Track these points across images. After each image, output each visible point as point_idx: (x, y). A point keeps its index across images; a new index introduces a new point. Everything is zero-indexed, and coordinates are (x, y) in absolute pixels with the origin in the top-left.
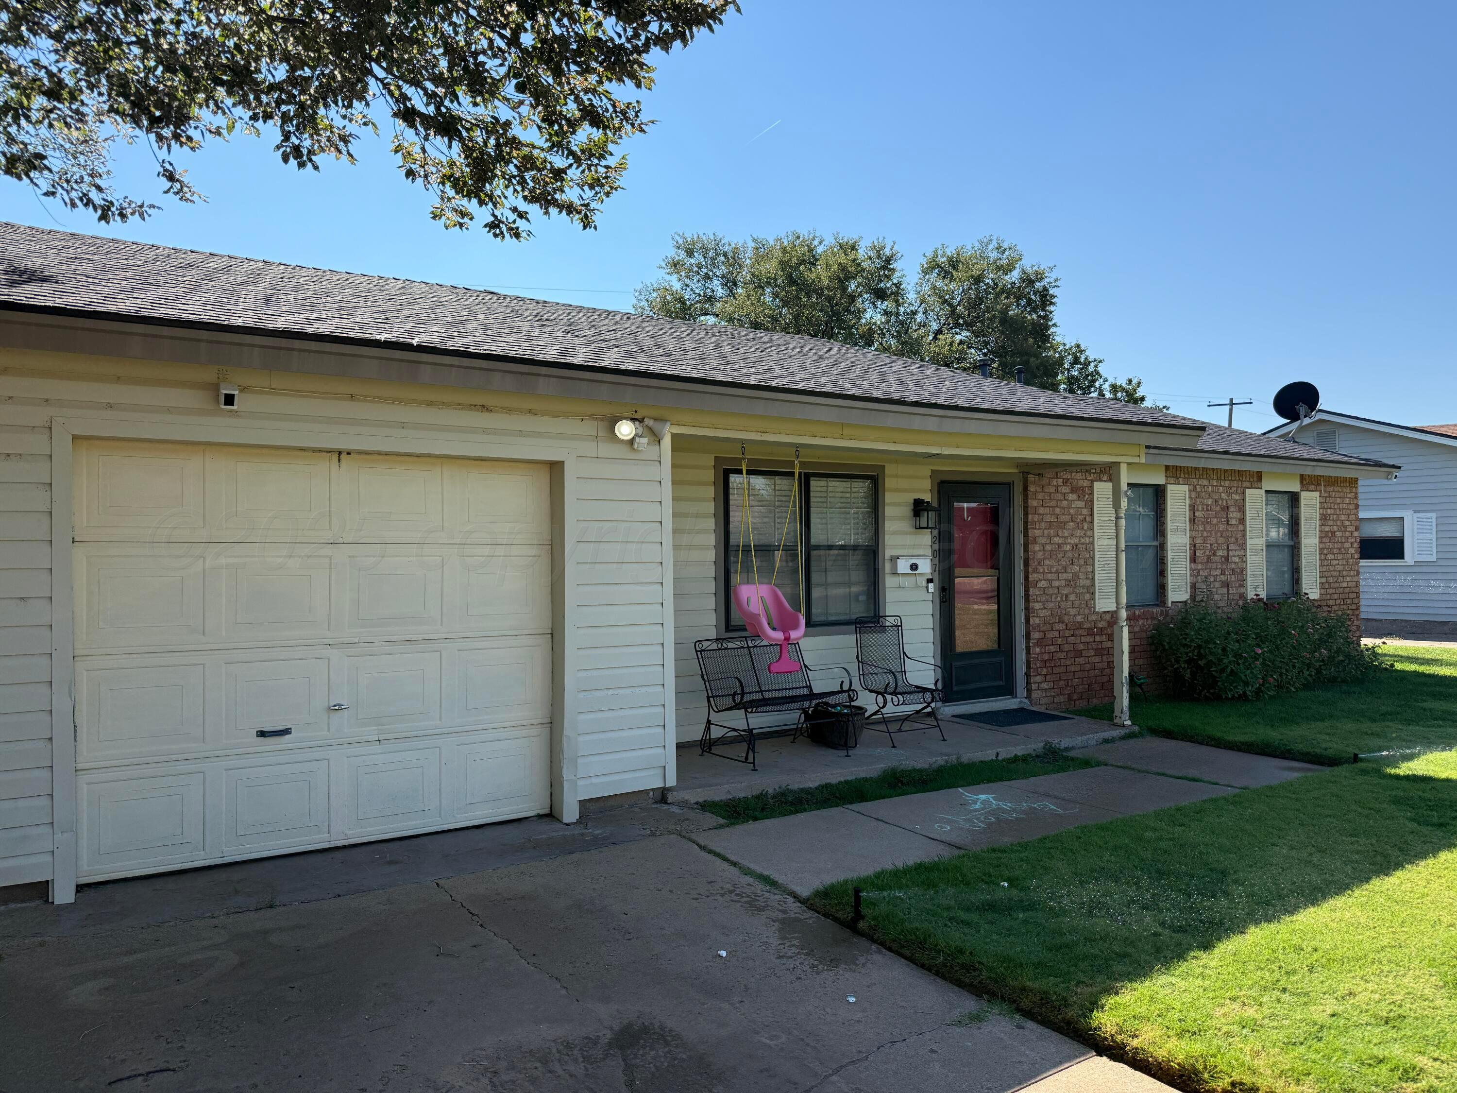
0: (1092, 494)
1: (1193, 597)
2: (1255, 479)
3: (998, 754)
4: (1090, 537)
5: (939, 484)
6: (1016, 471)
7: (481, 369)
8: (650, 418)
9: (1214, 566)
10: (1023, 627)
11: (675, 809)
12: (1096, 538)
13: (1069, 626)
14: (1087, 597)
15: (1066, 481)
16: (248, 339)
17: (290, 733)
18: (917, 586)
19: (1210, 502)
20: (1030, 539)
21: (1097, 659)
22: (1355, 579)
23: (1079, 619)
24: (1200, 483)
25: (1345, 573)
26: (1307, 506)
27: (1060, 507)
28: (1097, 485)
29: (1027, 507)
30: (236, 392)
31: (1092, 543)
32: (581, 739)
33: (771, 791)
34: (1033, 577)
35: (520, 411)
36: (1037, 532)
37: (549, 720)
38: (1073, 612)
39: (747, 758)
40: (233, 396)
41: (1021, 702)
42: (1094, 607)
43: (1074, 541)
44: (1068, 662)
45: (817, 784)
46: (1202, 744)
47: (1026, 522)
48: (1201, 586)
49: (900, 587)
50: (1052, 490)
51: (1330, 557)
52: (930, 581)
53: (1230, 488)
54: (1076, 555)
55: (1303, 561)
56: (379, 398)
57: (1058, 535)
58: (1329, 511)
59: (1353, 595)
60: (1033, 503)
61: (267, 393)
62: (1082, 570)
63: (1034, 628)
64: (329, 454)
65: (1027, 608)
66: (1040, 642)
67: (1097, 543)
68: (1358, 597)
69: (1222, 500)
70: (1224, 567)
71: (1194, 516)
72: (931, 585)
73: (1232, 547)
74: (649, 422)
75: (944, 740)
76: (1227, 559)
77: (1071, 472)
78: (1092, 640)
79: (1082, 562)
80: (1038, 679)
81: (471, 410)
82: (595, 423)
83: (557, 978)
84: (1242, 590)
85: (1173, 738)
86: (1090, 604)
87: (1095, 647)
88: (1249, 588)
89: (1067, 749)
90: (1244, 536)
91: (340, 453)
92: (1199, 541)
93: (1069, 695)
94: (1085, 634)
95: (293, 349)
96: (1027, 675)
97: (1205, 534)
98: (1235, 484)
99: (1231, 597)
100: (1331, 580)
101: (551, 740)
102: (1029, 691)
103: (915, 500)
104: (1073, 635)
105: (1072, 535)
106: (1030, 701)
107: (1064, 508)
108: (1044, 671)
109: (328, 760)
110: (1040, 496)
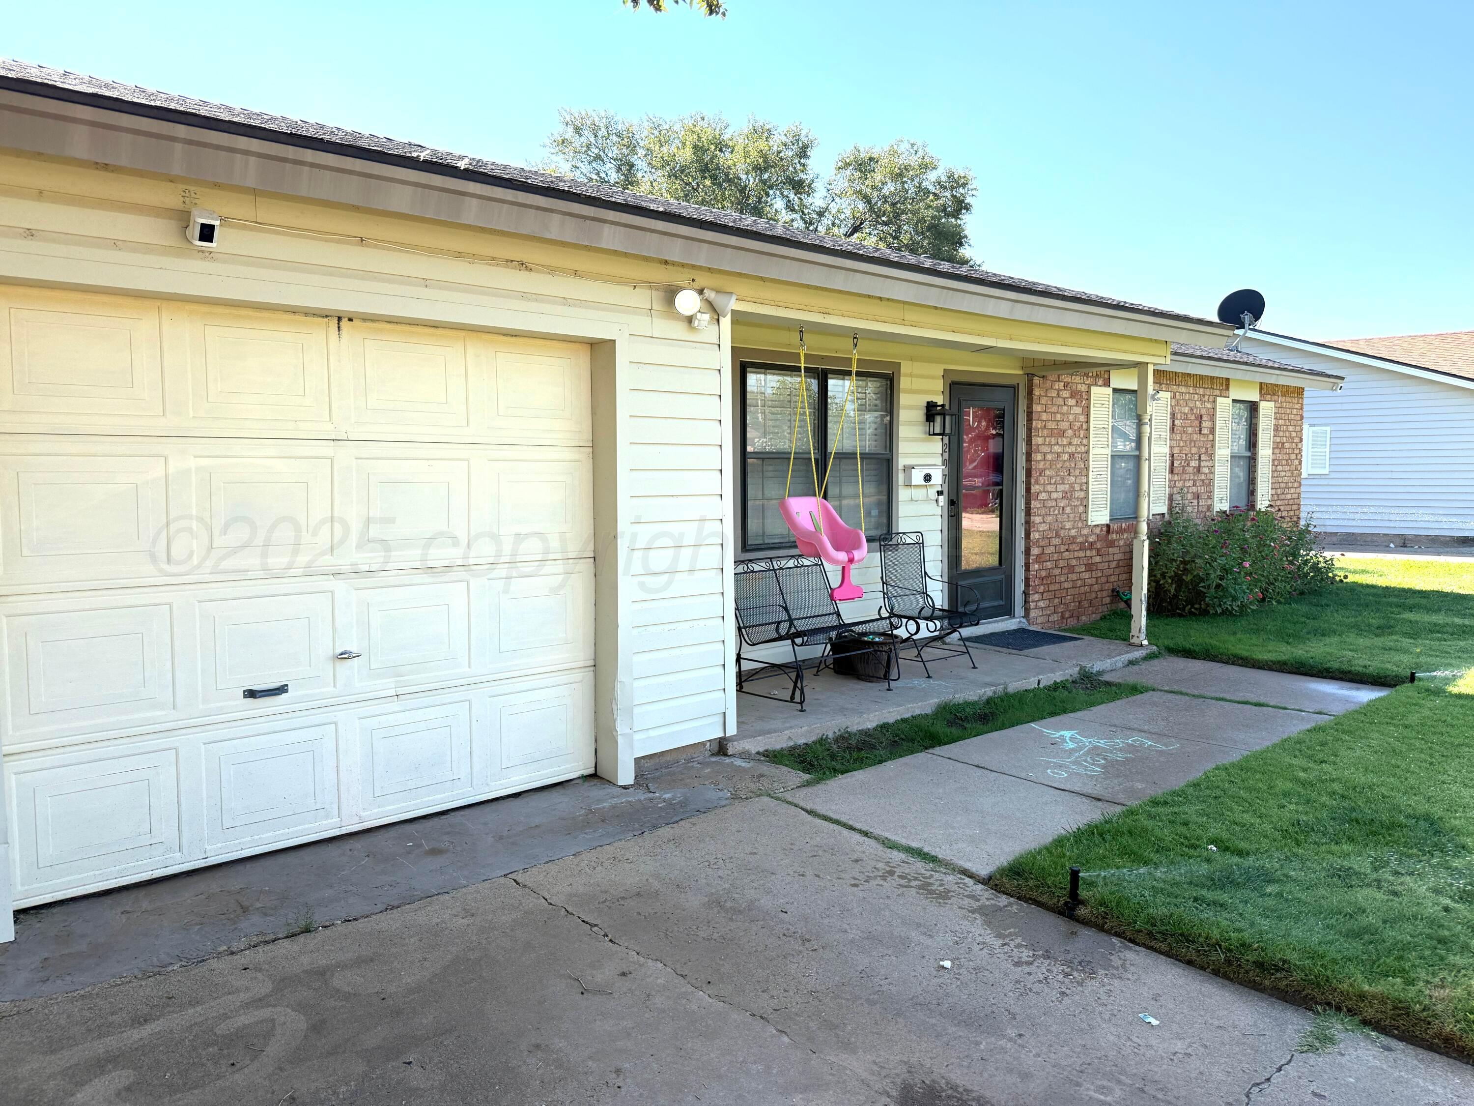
0: (1088, 399)
1: (1170, 508)
2: (1224, 387)
3: (1039, 682)
4: (1085, 446)
5: (950, 384)
6: (1021, 372)
7: (538, 208)
8: (712, 289)
9: (1187, 477)
10: (1023, 543)
11: (739, 762)
12: (1091, 446)
13: (1064, 540)
14: (1081, 509)
15: (1066, 385)
16: (242, 142)
17: (286, 691)
18: (927, 500)
19: (1186, 410)
20: (1034, 447)
21: (1086, 575)
22: (1297, 491)
23: (1073, 532)
24: (1180, 390)
25: (1290, 485)
26: (1266, 416)
27: (1061, 414)
28: (1094, 390)
29: (1031, 413)
30: (216, 223)
31: (1087, 452)
32: (637, 684)
33: (831, 735)
34: (1035, 488)
35: (564, 272)
36: (1040, 440)
37: (592, 663)
38: (1068, 525)
39: (793, 697)
40: (212, 227)
41: (1020, 622)
42: (1087, 521)
43: (1072, 449)
44: (1063, 579)
45: (874, 725)
46: (1227, 663)
47: (1029, 429)
48: (1178, 497)
49: (912, 500)
50: (1054, 394)
51: (1280, 468)
52: (940, 493)
53: (1204, 396)
54: (1073, 465)
55: (1259, 472)
56: (397, 243)
57: (1058, 443)
58: (1281, 422)
59: (1295, 507)
60: (1037, 408)
61: (252, 229)
62: (1078, 481)
63: (1034, 544)
64: (326, 320)
65: (1028, 523)
66: (1039, 559)
67: (1092, 452)
68: (1299, 509)
69: (1197, 408)
70: (1196, 478)
71: (1173, 424)
72: (941, 498)
73: (1203, 457)
74: (710, 294)
75: (974, 667)
76: (1199, 469)
77: (1072, 375)
78: (1083, 555)
79: (1077, 472)
80: (1036, 597)
81: (508, 267)
82: (649, 292)
83: (761, 1017)
84: (1209, 502)
85: (1195, 658)
86: (1083, 518)
87: (1085, 562)
88: (1215, 499)
89: (1100, 673)
90: (1213, 446)
91: (339, 319)
92: (1176, 450)
93: (1062, 613)
94: (1078, 548)
95: (302, 163)
96: (1026, 594)
97: (1182, 444)
98: (1208, 392)
99: (1201, 509)
100: (1279, 491)
101: (595, 686)
102: (1027, 610)
103: (928, 403)
104: (1067, 550)
105: (1070, 443)
106: (1028, 621)
107: (1064, 414)
108: (1042, 589)
109: (336, 724)
110: (1043, 401)
